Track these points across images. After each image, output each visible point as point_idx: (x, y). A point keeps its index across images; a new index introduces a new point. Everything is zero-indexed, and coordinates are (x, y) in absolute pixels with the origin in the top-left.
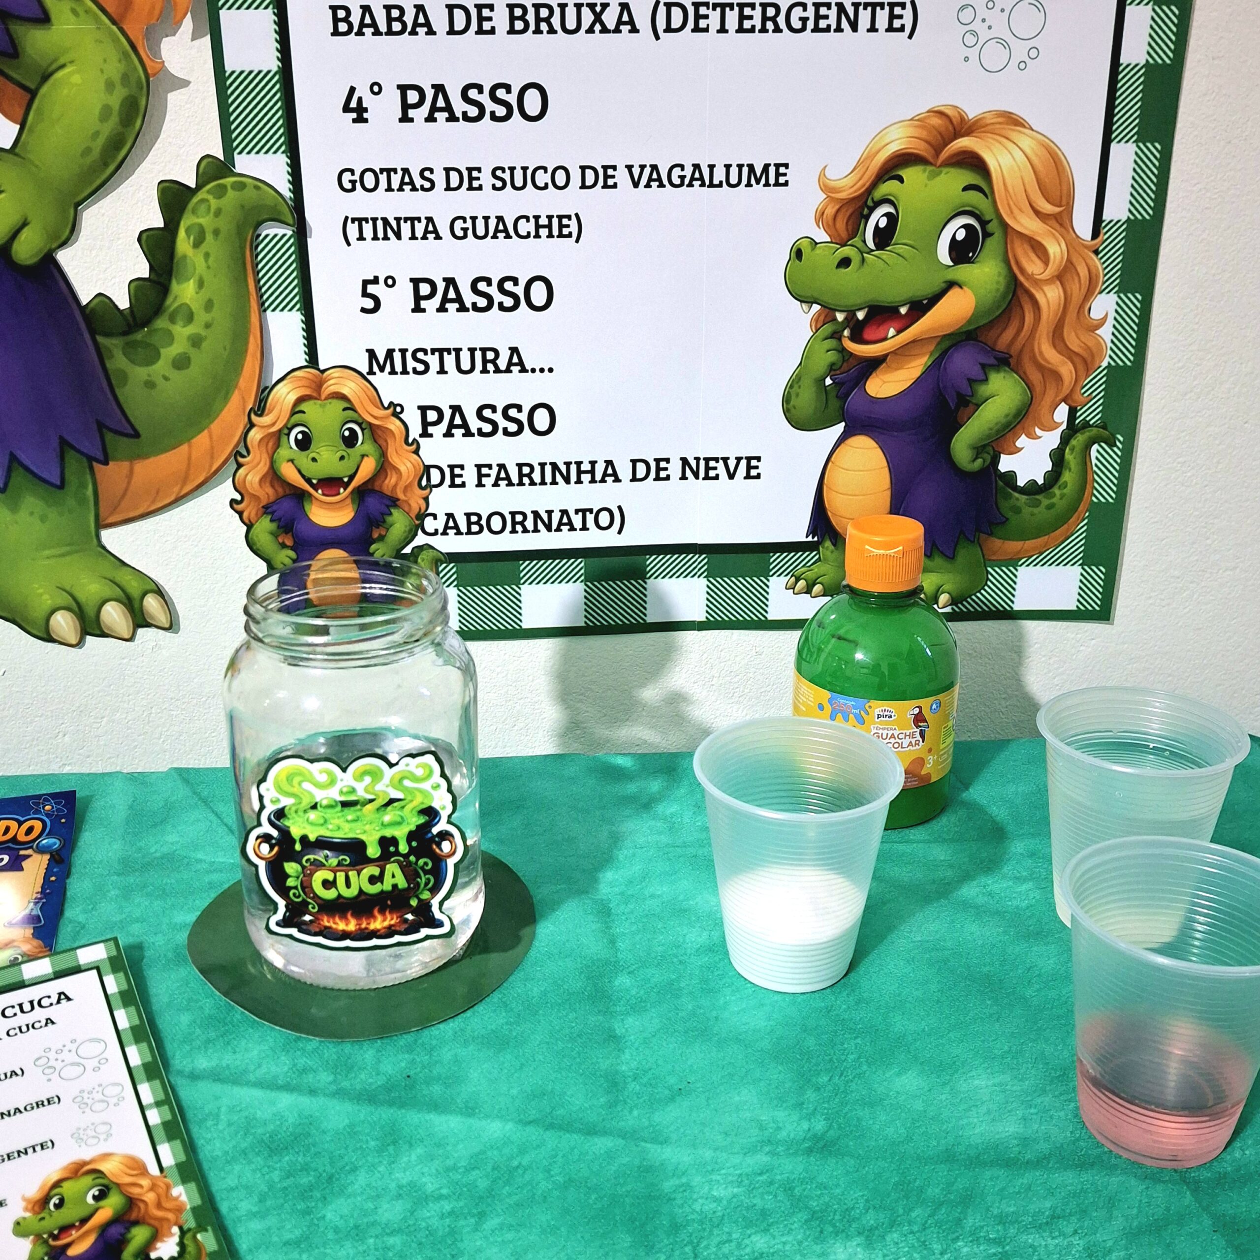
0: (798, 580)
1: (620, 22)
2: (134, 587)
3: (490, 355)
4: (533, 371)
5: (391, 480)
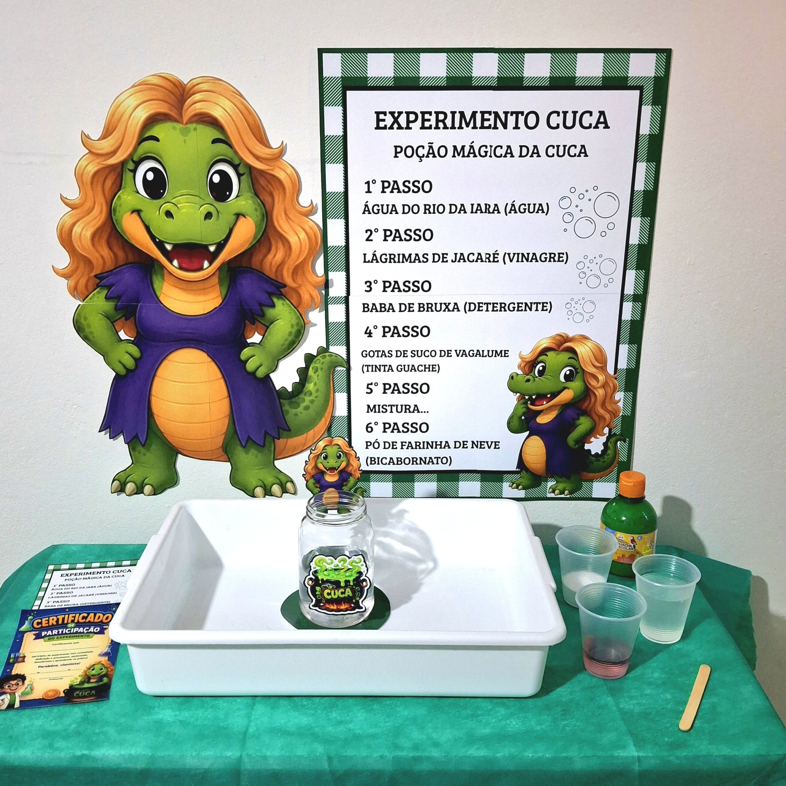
0: (513, 484)
1: (454, 308)
2: (284, 480)
3: (408, 407)
4: (422, 412)
5: (350, 468)
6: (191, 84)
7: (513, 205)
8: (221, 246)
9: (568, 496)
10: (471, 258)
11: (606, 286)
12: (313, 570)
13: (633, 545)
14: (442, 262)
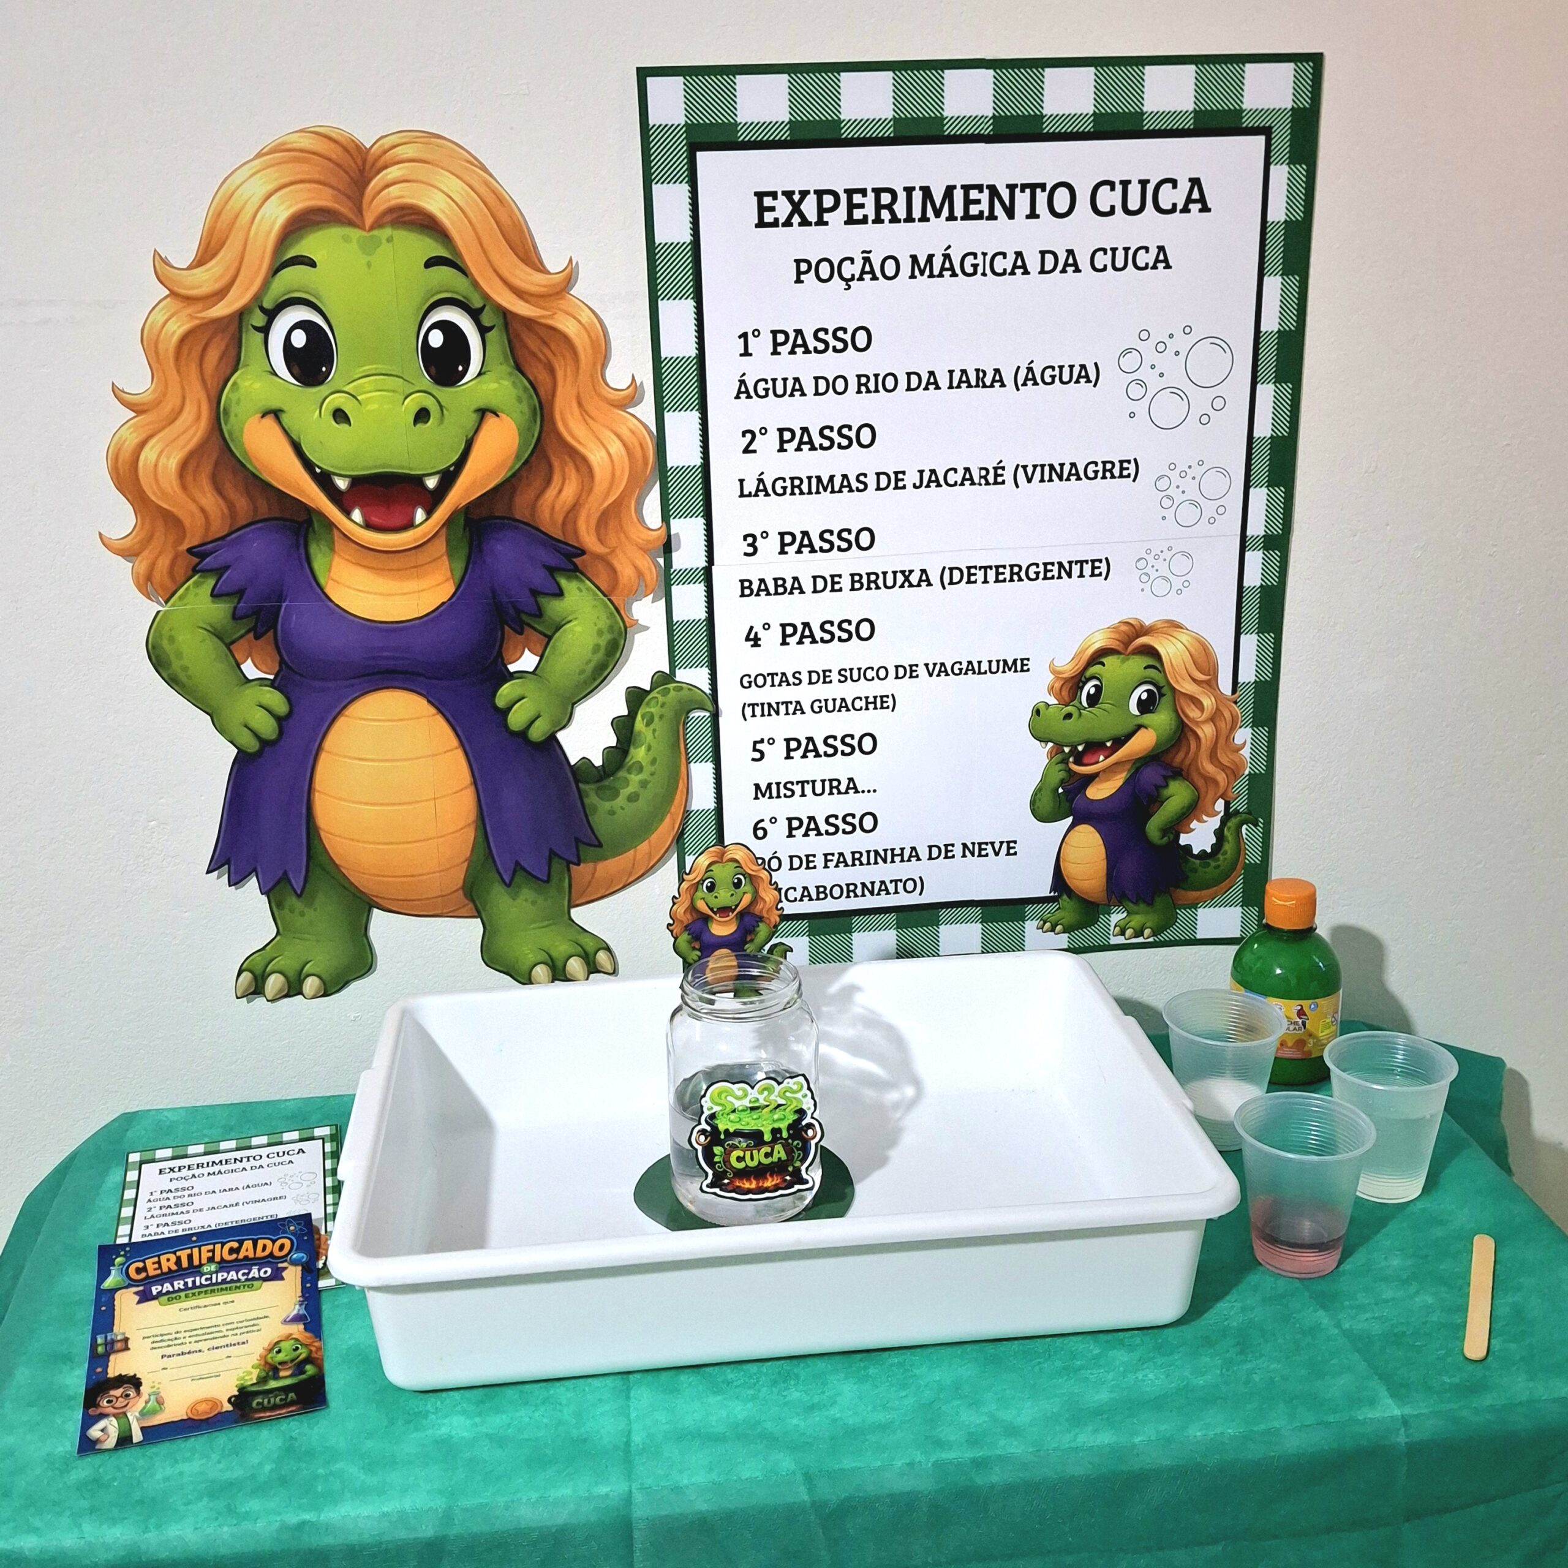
0: (1045, 923)
1: (920, 580)
2: (590, 946)
3: (835, 784)
4: (863, 792)
5: (760, 906)
6: (380, 146)
7: (1030, 369)
8: (449, 477)
9: (1151, 940)
10: (952, 478)
11: (1212, 521)
12: (707, 1113)
13: (1300, 1021)
14: (894, 489)
